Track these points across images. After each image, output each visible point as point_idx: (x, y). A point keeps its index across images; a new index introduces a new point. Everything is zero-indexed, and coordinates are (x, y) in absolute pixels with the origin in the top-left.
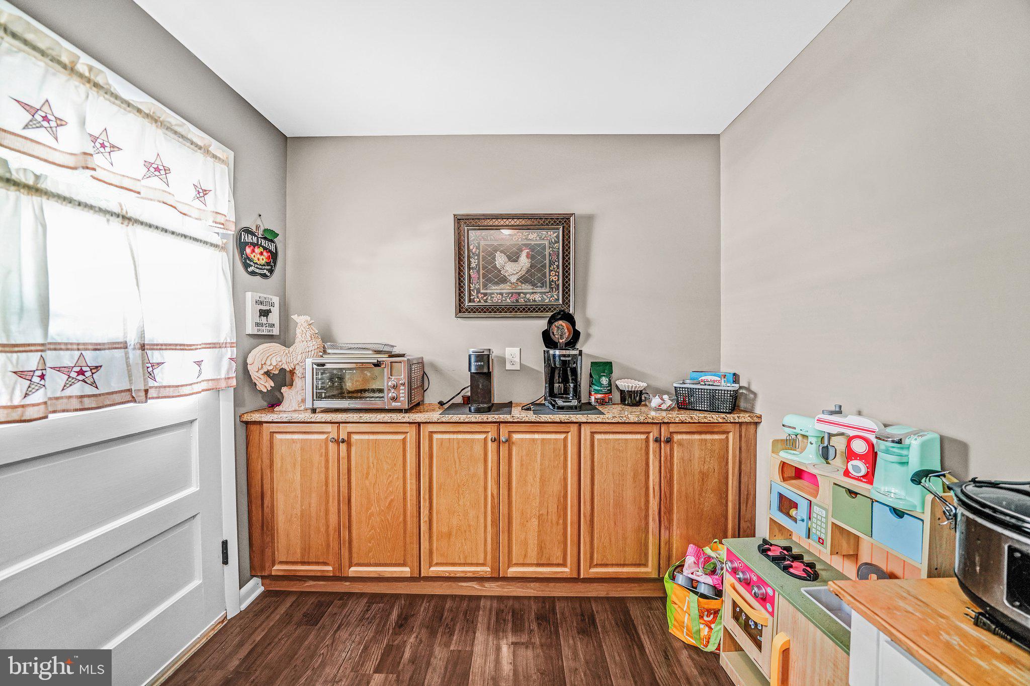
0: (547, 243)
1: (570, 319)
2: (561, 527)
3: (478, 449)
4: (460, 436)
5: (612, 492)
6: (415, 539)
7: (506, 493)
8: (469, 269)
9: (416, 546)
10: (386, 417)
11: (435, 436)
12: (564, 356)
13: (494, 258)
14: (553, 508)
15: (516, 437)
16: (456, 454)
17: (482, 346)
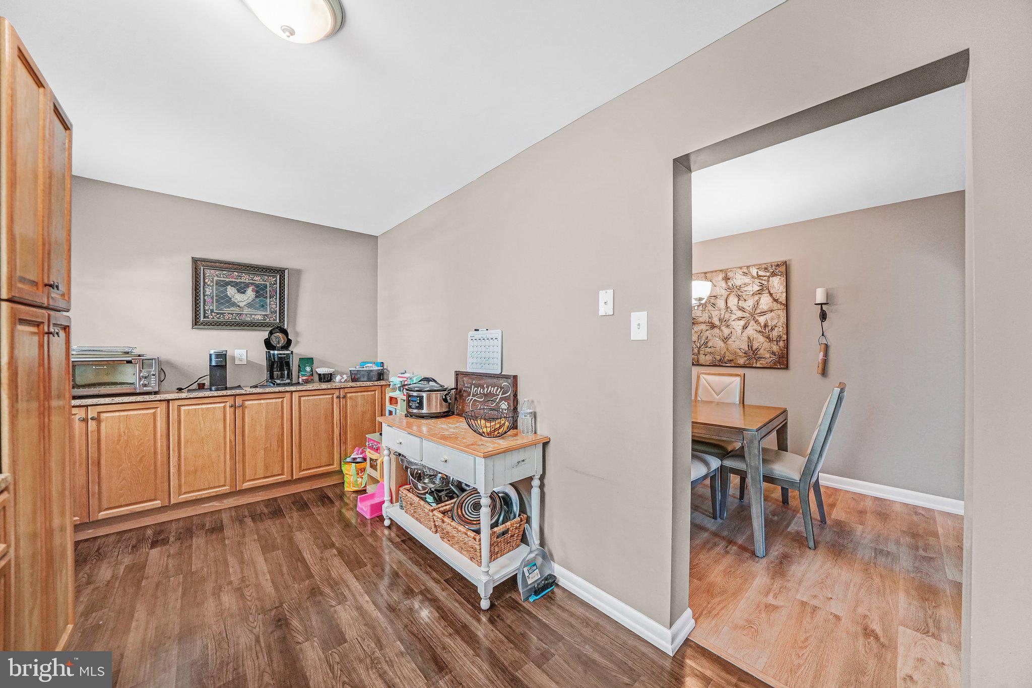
0: (268, 284)
1: (285, 332)
2: (280, 452)
3: (220, 414)
4: (204, 406)
5: (312, 428)
6: (166, 479)
7: (241, 438)
8: (204, 296)
9: (166, 484)
10: (139, 398)
11: (183, 408)
12: (281, 354)
13: (226, 290)
14: (275, 443)
15: (247, 403)
16: (201, 418)
17: (220, 349)
